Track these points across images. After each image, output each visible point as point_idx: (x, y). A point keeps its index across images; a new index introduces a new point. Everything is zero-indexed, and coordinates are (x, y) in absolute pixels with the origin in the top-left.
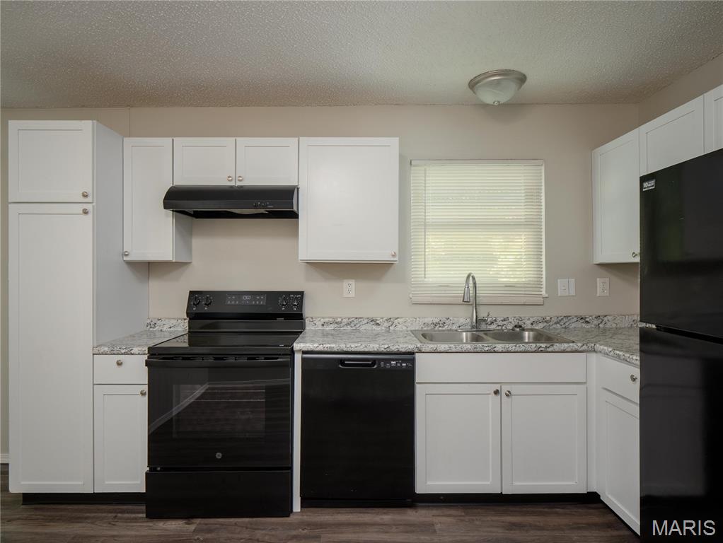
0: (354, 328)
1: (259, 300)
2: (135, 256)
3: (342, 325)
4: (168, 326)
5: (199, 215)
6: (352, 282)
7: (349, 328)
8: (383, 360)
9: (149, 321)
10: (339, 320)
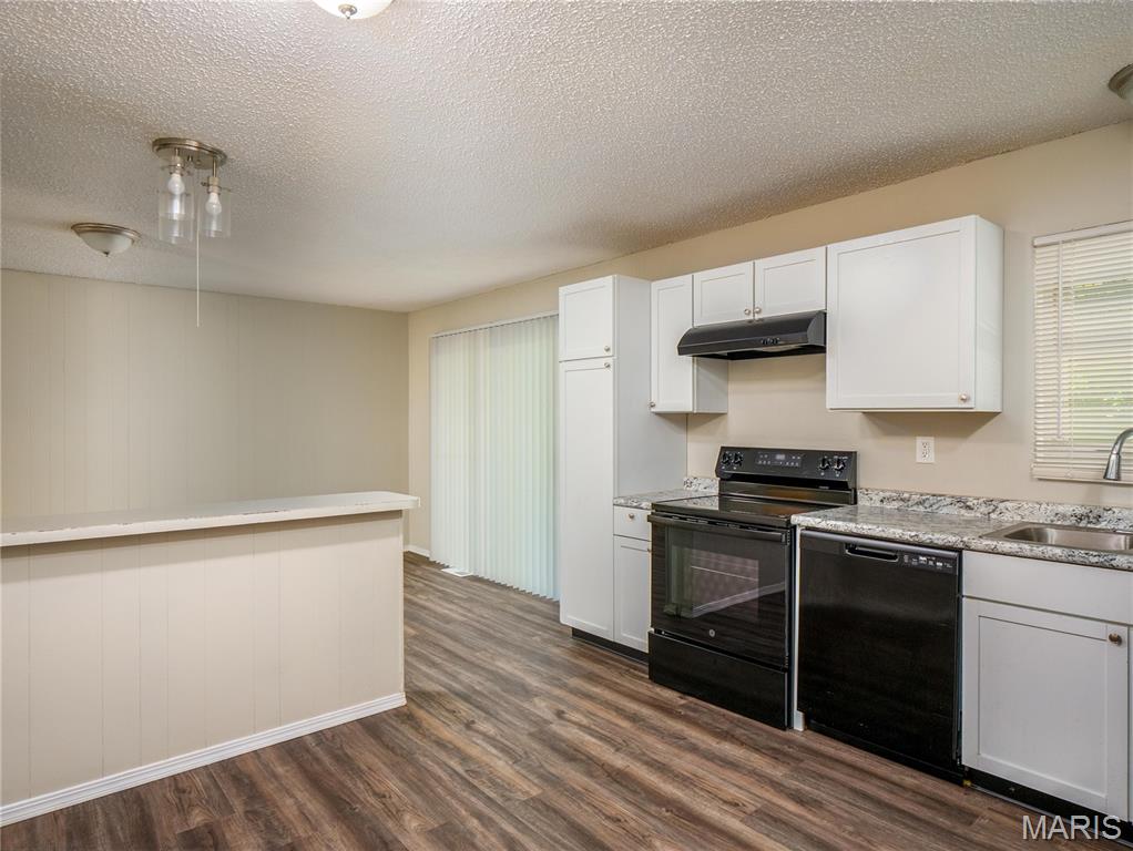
0: (928, 510)
1: (795, 461)
2: (664, 405)
3: (910, 503)
4: (702, 486)
5: (732, 357)
6: (931, 441)
7: (921, 509)
8: (907, 552)
9: (685, 479)
10: (906, 495)
